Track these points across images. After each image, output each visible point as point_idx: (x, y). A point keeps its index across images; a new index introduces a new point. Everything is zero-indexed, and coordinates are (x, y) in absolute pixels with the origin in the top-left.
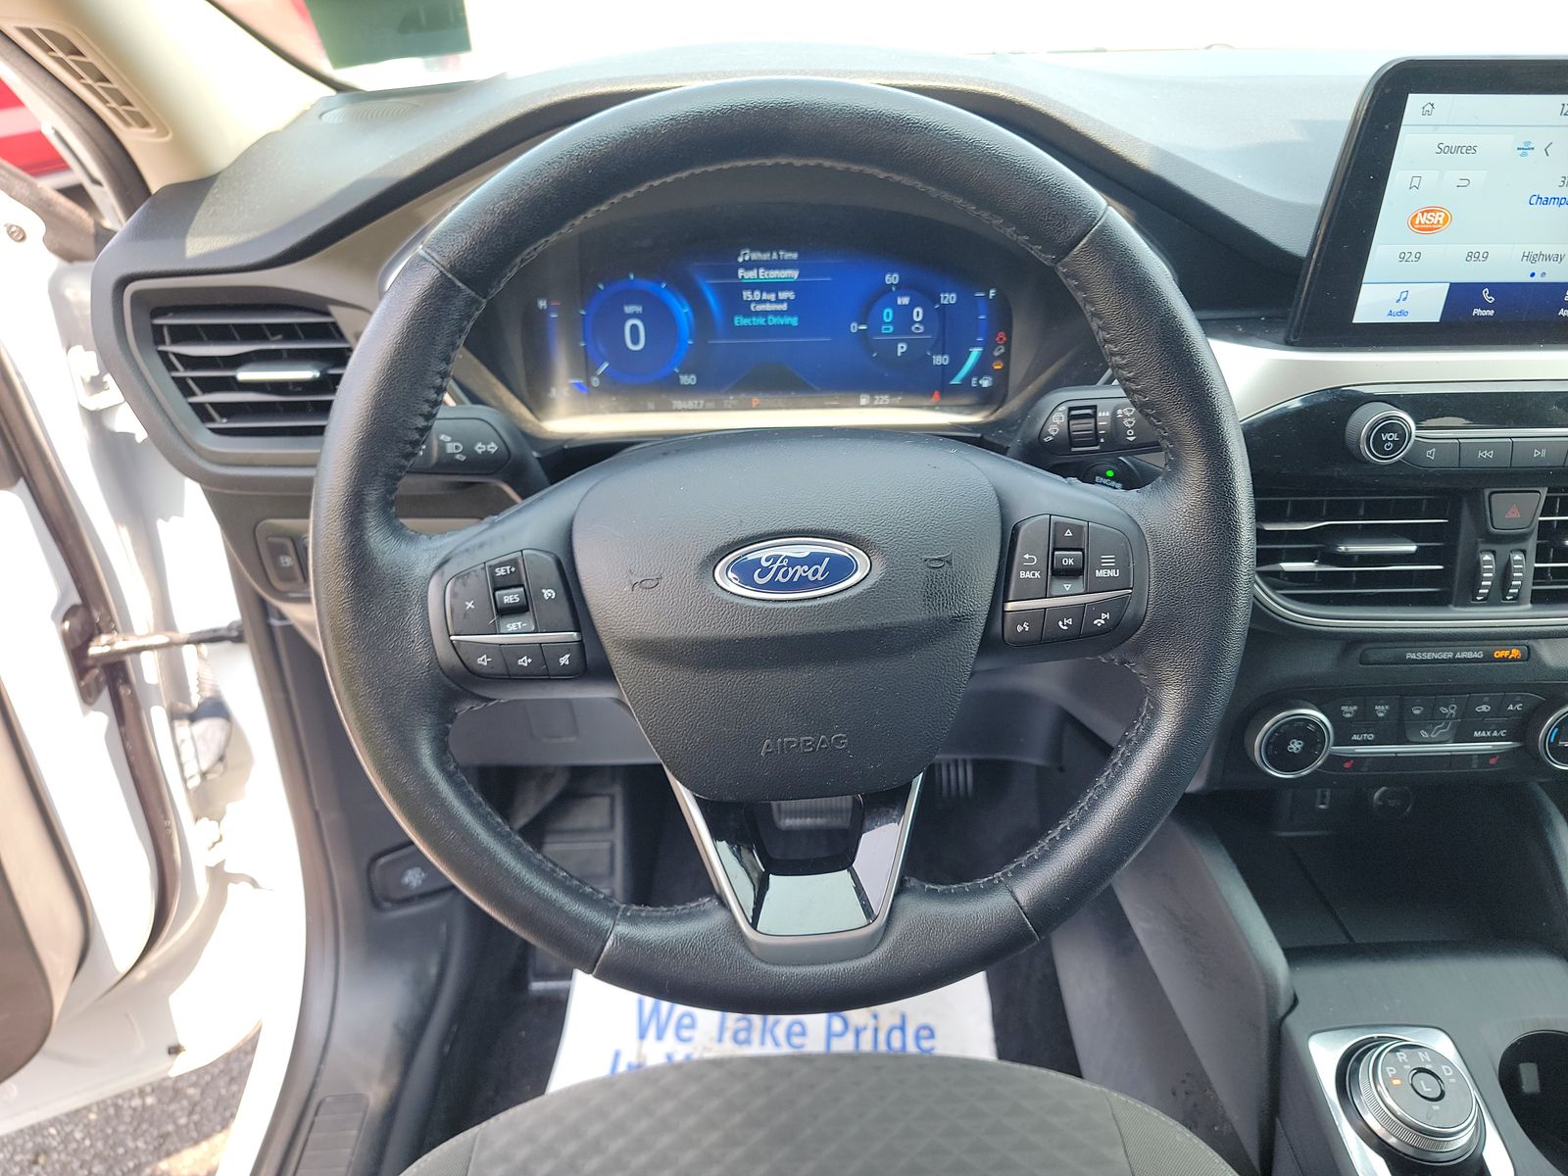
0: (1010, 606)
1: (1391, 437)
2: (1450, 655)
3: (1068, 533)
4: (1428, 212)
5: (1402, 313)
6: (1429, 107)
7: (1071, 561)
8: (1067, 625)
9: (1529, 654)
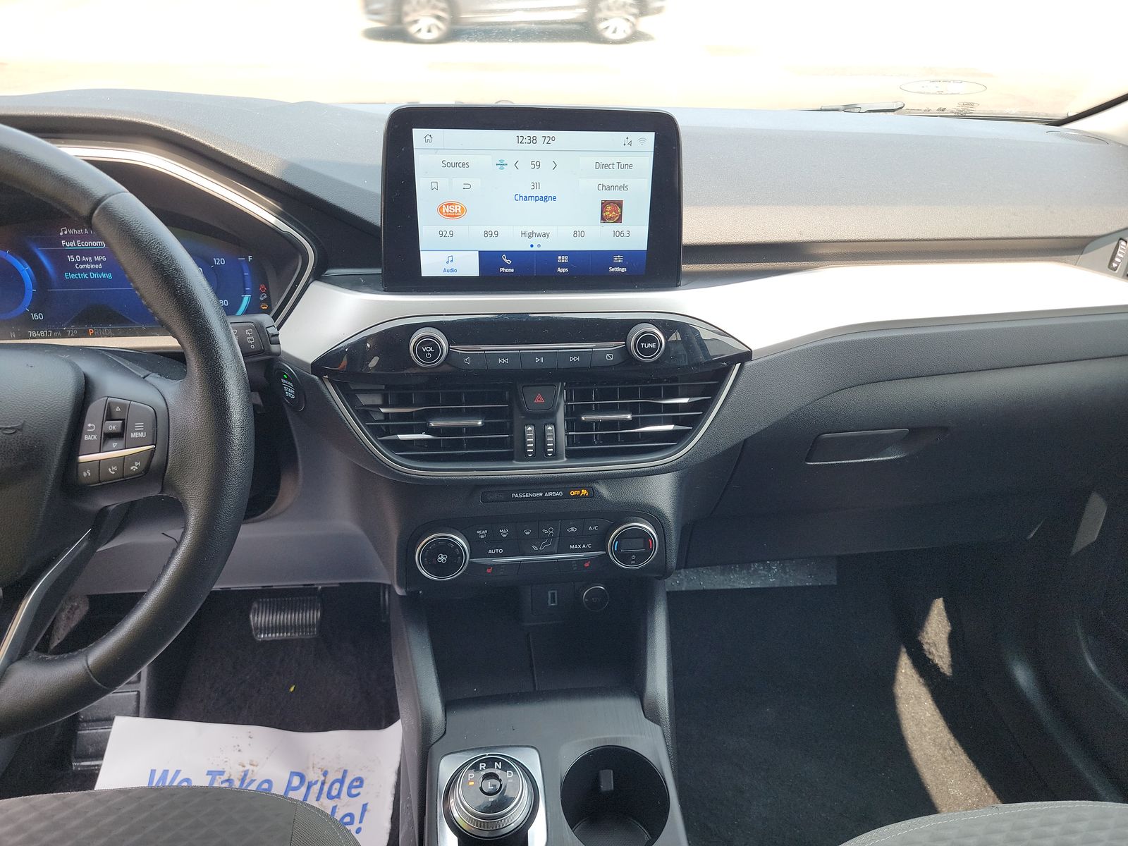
0: (82, 458)
1: (428, 349)
2: (541, 494)
3: (118, 409)
4: (449, 205)
5: (452, 270)
6: (428, 137)
7: (114, 427)
8: (114, 471)
9: (593, 494)
